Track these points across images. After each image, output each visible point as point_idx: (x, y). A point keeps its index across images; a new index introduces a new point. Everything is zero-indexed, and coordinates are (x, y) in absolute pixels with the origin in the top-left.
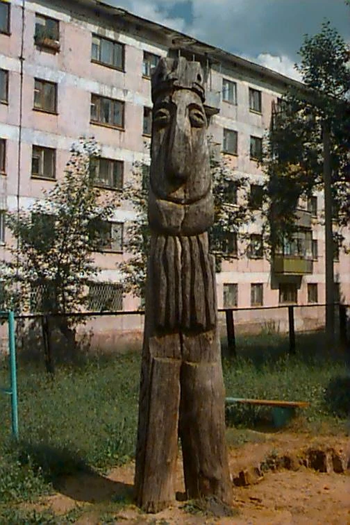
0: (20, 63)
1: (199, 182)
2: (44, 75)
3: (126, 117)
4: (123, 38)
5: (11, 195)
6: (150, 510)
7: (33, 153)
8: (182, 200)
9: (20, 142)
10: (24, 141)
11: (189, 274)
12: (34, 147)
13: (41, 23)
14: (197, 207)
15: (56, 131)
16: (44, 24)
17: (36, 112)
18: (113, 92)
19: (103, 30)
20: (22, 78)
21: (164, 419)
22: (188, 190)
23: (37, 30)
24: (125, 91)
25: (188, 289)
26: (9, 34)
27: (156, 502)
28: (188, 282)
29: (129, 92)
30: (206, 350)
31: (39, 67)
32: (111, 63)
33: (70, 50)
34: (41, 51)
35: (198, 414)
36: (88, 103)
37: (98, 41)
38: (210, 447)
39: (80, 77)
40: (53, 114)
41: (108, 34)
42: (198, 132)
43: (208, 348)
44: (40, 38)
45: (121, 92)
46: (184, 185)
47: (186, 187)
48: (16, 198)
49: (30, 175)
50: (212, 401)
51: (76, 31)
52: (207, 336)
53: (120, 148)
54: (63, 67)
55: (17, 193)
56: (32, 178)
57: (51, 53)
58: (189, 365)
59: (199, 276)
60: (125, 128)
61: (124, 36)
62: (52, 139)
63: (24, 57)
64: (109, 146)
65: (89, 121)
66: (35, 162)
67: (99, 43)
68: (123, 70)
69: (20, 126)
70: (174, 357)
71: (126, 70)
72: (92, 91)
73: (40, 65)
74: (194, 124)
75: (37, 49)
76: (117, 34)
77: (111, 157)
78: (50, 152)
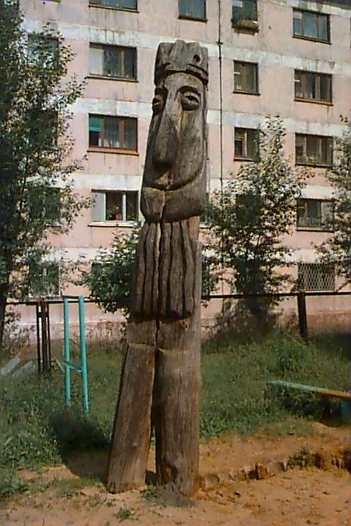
0: (218, 48)
1: (184, 167)
2: (244, 56)
3: (333, 91)
4: (326, 9)
5: (214, 178)
6: (111, 490)
7: (235, 135)
8: (166, 186)
9: (221, 126)
10: (226, 125)
11: (166, 261)
12: (236, 129)
13: (237, 5)
14: (181, 192)
15: (258, 112)
16: (241, 6)
17: (236, 95)
18: (319, 66)
19: (304, 2)
20: (221, 62)
21: (132, 404)
22: (172, 176)
23: (233, 13)
24: (332, 64)
25: (165, 276)
26: (205, 21)
27: (118, 483)
28: (165, 269)
29: (336, 65)
30: (180, 337)
31: (238, 50)
32: (315, 37)
33: (270, 28)
34: (239, 33)
35: (165, 402)
36: (292, 80)
37: (300, 15)
38: (173, 435)
39: (282, 55)
40: (255, 95)
41: (310, 6)
42: (189, 115)
43: (182, 336)
44: (237, 20)
45: (328, 65)
46: (169, 171)
47: (170, 174)
48: (220, 181)
49: (232, 157)
50: (179, 389)
51: (276, 8)
52: (184, 323)
53: (329, 123)
54: (263, 47)
55: (220, 176)
56: (235, 160)
57: (250, 34)
58: (161, 352)
59: (177, 263)
60: (333, 103)
61: (328, 6)
62: (254, 119)
63: (221, 41)
64: (316, 122)
65: (293, 98)
66: (238, 145)
67: (301, 18)
68: (328, 41)
69: (221, 110)
70: (148, 344)
71: (331, 42)
72: (295, 67)
73: (238, 47)
74: (186, 107)
75: (235, 32)
76: (320, 5)
77: (319, 134)
78: (253, 133)
